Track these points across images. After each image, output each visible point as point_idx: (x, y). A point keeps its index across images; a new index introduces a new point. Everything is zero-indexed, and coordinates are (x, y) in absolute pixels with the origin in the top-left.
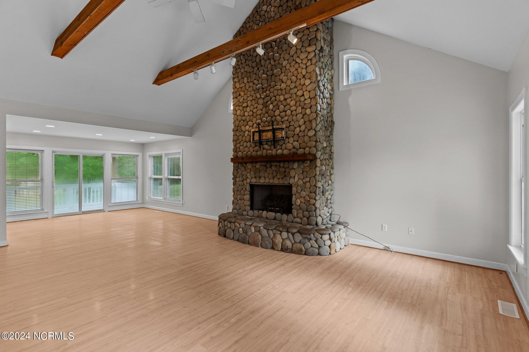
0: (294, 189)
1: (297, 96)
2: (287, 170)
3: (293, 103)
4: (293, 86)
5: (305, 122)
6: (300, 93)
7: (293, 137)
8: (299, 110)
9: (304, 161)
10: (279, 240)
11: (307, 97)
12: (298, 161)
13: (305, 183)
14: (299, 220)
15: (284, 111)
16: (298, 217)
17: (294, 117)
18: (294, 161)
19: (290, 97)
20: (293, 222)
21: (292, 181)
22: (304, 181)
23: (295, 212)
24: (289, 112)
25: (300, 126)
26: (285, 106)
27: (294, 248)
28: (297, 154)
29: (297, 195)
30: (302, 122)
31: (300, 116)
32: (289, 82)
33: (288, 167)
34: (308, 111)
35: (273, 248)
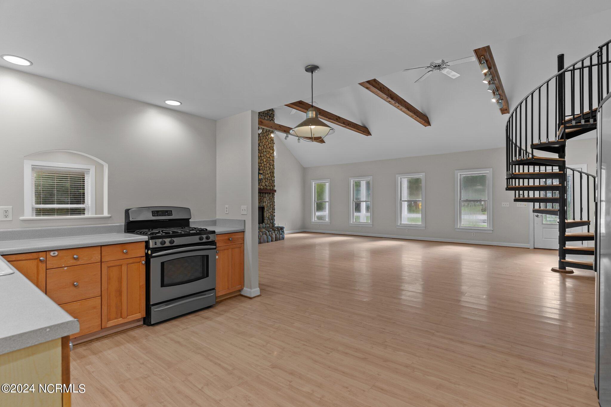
0: (266, 208)
1: (266, 157)
2: (262, 198)
3: (265, 160)
4: (265, 150)
5: (270, 172)
6: (268, 156)
7: (265, 179)
8: (268, 165)
9: (270, 193)
10: (274, 236)
11: (271, 159)
12: (267, 193)
13: (270, 205)
14: (268, 225)
15: (260, 163)
16: (268, 224)
17: (265, 168)
18: (266, 193)
19: (263, 156)
20: (265, 227)
21: (264, 204)
22: (271, 204)
23: (266, 221)
24: (263, 165)
25: (268, 174)
26: (261, 160)
27: (281, 238)
28: (267, 189)
29: (267, 212)
30: (269, 172)
31: (268, 168)
32: (263, 147)
33: (263, 196)
34: (272, 167)
35: (272, 241)
